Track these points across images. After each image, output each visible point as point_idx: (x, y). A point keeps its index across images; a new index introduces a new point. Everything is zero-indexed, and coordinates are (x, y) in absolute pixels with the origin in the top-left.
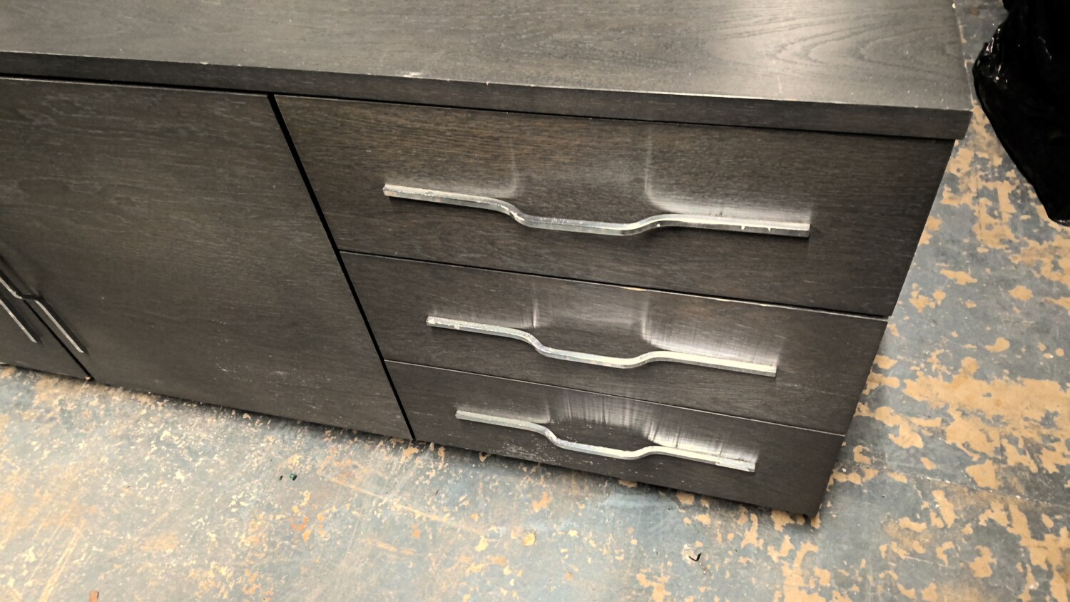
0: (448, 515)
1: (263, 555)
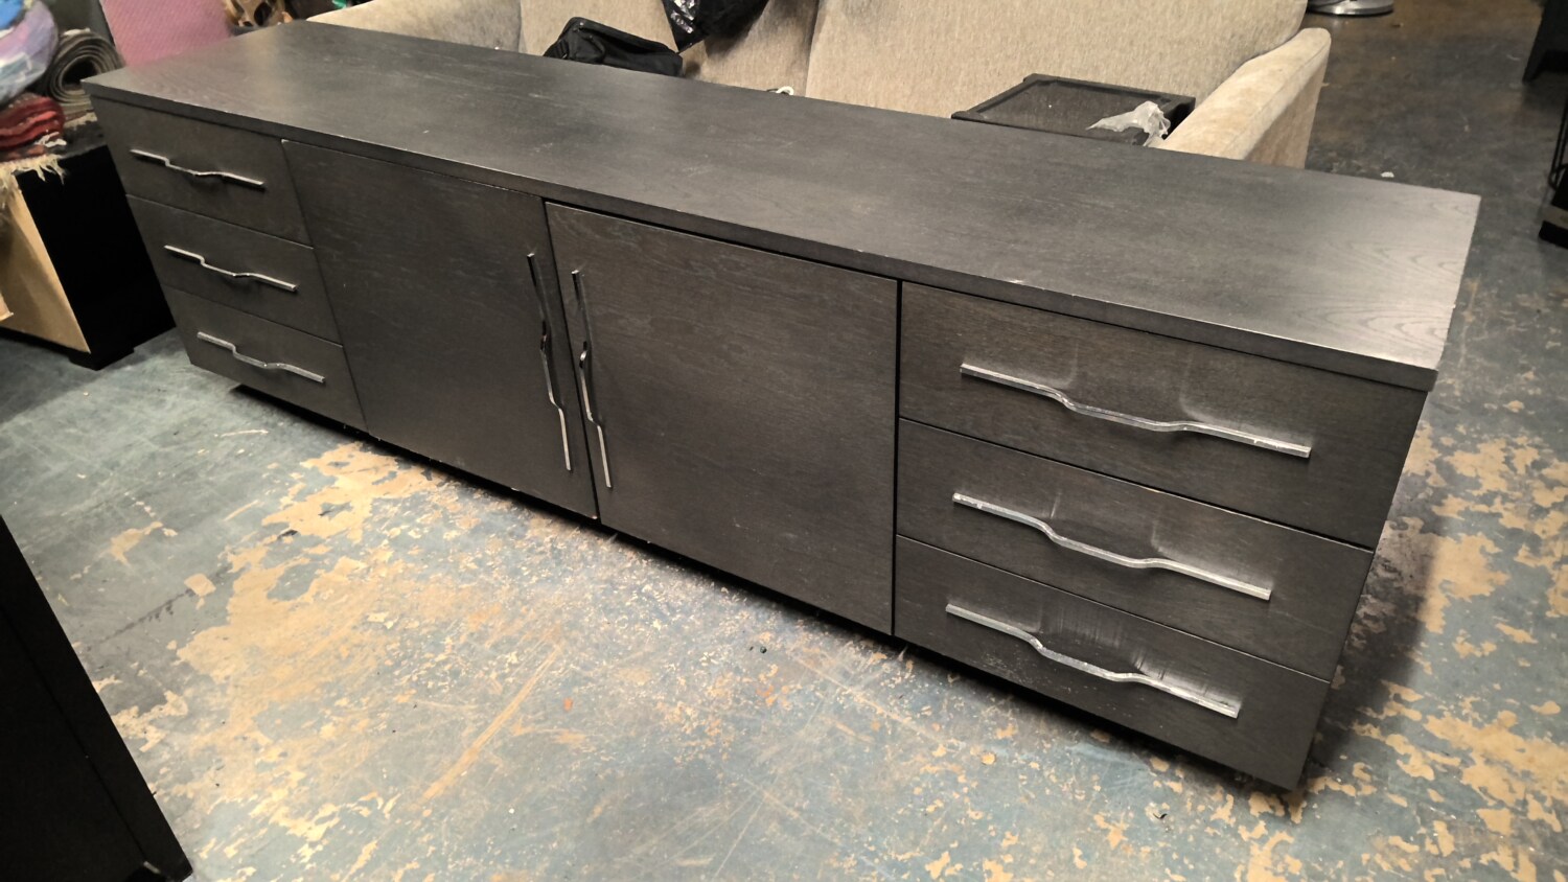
0: (910, 718)
1: (727, 707)
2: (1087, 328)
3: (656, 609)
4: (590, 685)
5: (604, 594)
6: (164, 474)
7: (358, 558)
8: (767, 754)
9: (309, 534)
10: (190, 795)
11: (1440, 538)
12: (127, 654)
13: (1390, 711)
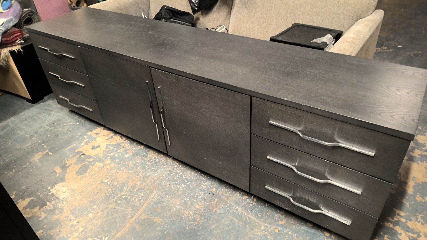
0: (254, 217)
1: (202, 212)
2: (307, 114)
3: (183, 180)
4: (164, 203)
5: (169, 175)
6: (50, 136)
7: (101, 162)
8: (213, 227)
9: (88, 155)
10: (52, 234)
11: (413, 163)
12: (37, 190)
13: (396, 219)
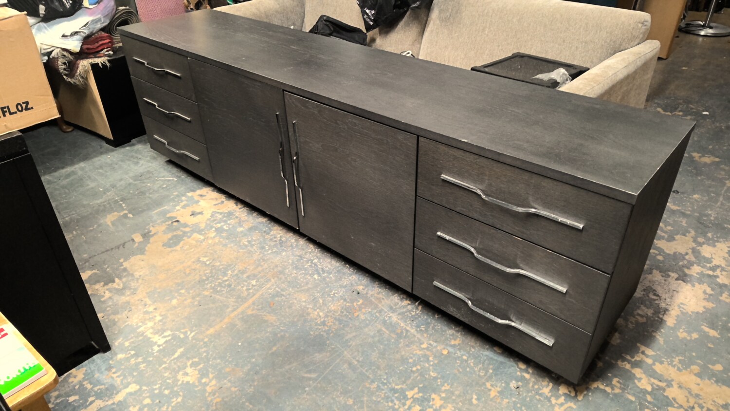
0: (415, 330)
2: (492, 163)
3: (317, 270)
5: (297, 261)
6: (133, 192)
7: (201, 234)
8: (350, 336)
9: (184, 222)
10: (116, 320)
11: (685, 284)
12: (104, 261)
13: (638, 359)
